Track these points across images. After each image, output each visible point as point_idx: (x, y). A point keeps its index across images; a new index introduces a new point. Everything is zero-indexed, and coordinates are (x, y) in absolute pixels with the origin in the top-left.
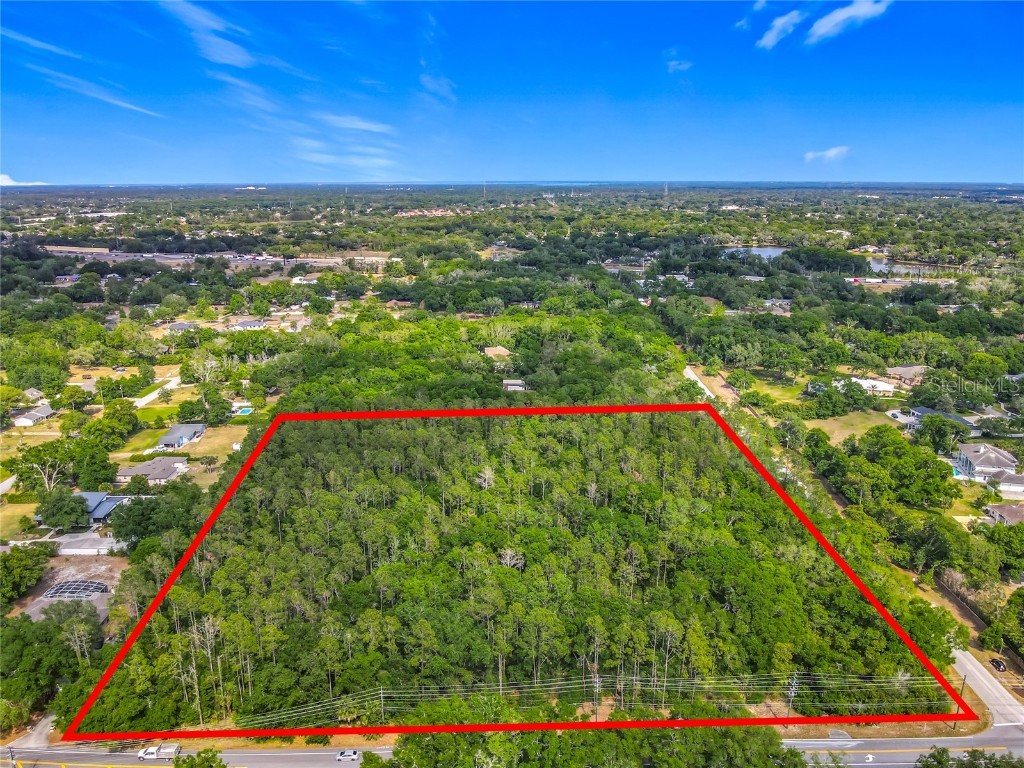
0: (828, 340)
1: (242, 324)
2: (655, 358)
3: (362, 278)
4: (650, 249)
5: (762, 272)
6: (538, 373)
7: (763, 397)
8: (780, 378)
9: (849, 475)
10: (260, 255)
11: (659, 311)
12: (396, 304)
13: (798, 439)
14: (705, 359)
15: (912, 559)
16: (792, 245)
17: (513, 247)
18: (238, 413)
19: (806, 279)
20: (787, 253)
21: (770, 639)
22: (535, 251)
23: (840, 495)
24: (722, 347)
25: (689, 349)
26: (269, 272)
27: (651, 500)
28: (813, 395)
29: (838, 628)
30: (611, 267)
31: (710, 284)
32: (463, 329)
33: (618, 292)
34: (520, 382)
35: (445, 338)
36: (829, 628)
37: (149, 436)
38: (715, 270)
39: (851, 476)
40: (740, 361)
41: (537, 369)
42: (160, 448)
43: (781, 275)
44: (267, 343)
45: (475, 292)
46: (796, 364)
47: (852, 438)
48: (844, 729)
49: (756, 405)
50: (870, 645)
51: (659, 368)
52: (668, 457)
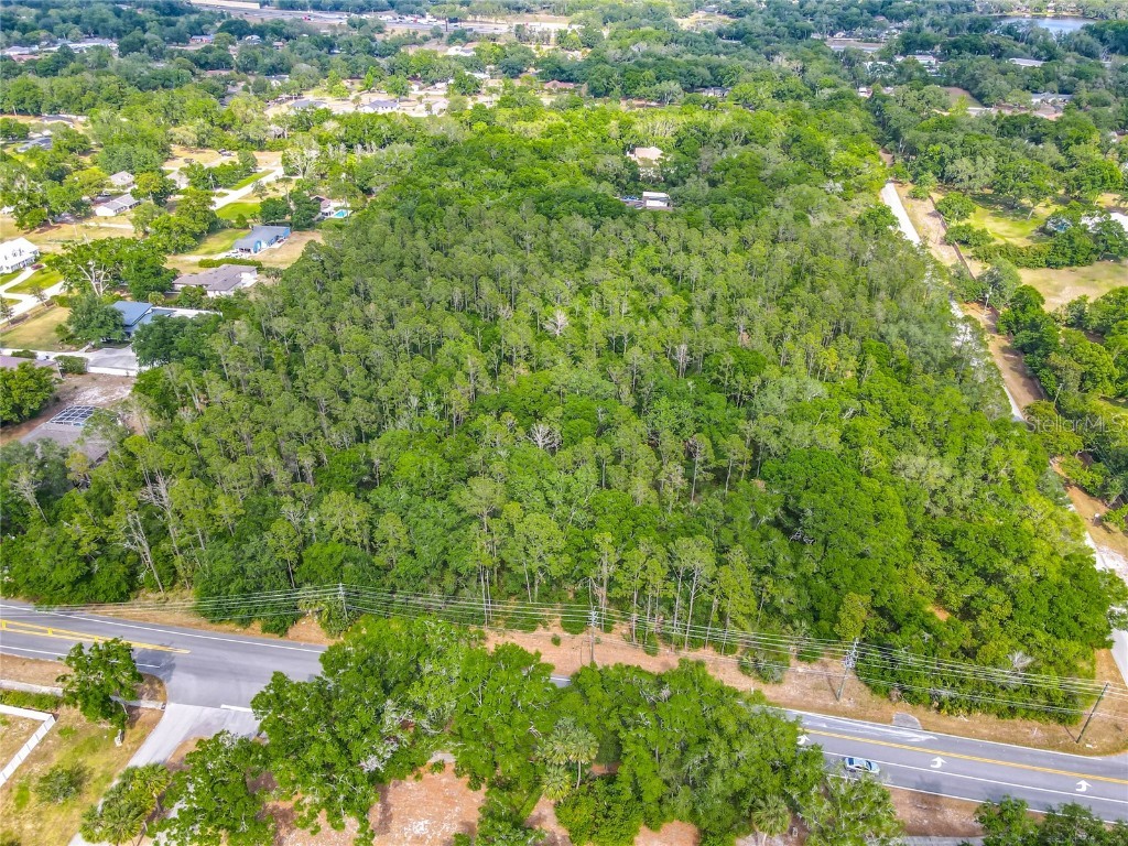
0: (1098, 156)
1: (374, 105)
2: (846, 171)
3: (525, 51)
4: (898, 18)
5: (1042, 53)
6: (687, 185)
7: (978, 233)
8: (1012, 208)
9: (1053, 355)
10: (423, 16)
11: (876, 107)
12: (554, 85)
13: (1003, 297)
14: (916, 175)
15: (1104, 487)
16: (1102, 16)
17: (725, 13)
18: (332, 216)
19: (1101, 66)
20: (1088, 28)
21: (843, 586)
22: (747, 19)
23: (1036, 381)
24: (942, 159)
25: (899, 161)
26: (426, 39)
27: (748, 374)
28: (1051, 234)
29: (951, 577)
30: (839, 43)
31: (962, 70)
32: (614, 123)
33: (831, 79)
34: (663, 195)
35: (590, 133)
36: (940, 575)
37: (229, 238)
38: (976, 49)
39: (1054, 358)
40: (961, 180)
41: (687, 180)
42: (231, 254)
43: (1068, 60)
44: (385, 130)
45: (649, 74)
46: (1038, 189)
47: (1084, 299)
48: (915, 715)
49: (965, 243)
50: (988, 609)
51: (846, 188)
52: (797, 315)
